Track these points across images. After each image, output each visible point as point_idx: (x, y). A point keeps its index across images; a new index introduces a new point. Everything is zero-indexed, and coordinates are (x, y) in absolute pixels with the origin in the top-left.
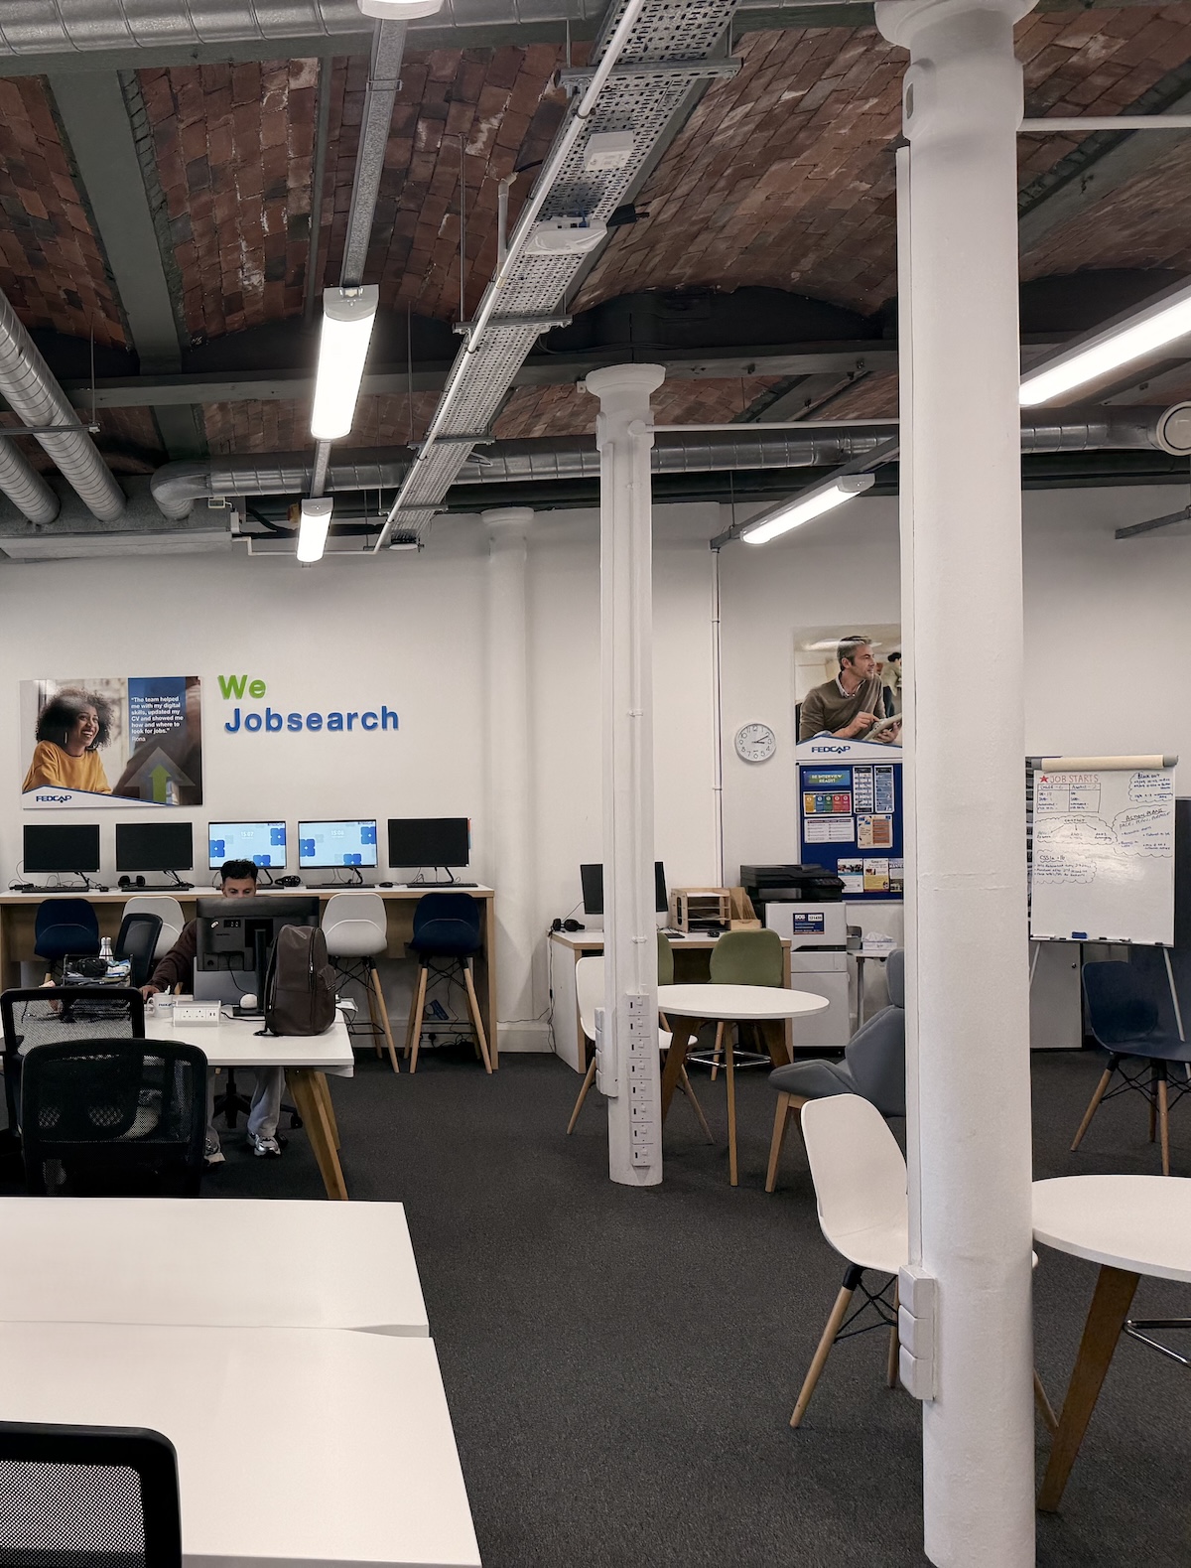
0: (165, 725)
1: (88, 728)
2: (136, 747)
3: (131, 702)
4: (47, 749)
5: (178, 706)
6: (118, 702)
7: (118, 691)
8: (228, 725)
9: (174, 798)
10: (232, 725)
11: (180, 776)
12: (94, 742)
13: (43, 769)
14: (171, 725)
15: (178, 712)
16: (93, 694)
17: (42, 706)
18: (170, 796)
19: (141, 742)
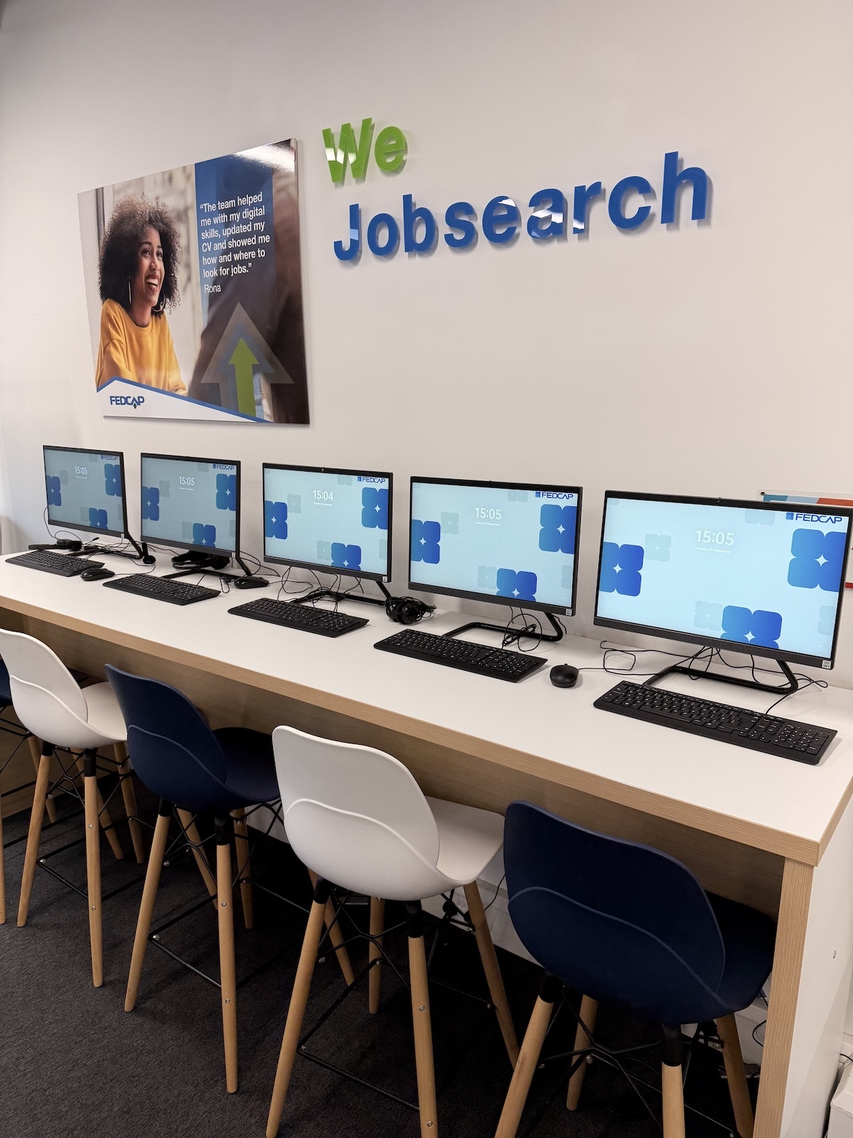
0: (246, 255)
1: (152, 269)
2: (211, 305)
3: (201, 214)
4: (112, 314)
5: (262, 212)
6: (182, 215)
7: (183, 193)
8: (338, 245)
9: (266, 409)
10: (346, 246)
11: (271, 361)
12: (161, 299)
13: (112, 349)
14: (253, 254)
15: (260, 226)
16: (154, 204)
17: (102, 238)
18: (260, 403)
19: (216, 293)
